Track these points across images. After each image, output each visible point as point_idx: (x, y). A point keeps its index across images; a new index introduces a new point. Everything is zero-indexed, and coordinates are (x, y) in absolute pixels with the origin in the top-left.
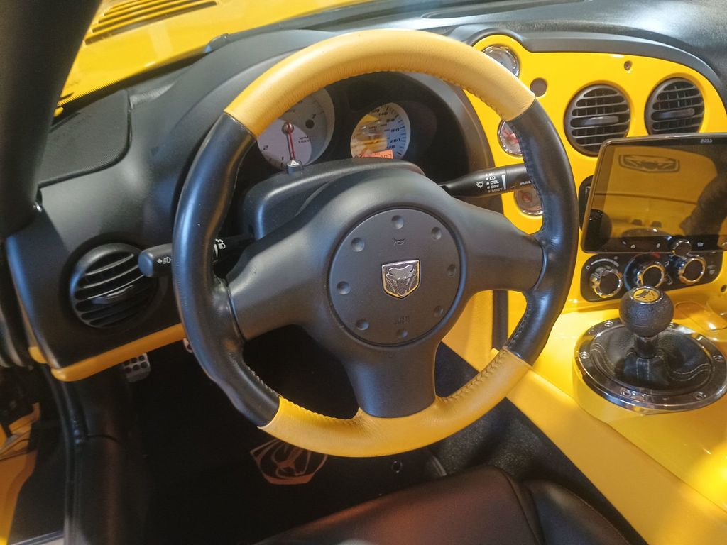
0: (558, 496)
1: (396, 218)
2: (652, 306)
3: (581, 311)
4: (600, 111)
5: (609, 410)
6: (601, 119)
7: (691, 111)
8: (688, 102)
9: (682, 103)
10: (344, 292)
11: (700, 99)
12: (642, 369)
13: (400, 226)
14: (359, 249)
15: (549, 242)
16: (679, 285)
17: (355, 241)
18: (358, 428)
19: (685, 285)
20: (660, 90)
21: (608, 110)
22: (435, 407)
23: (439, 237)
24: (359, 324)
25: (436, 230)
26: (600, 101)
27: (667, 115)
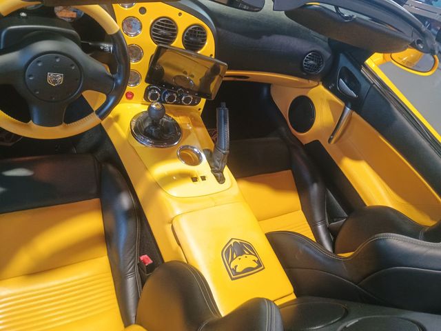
0: (111, 168)
1: (57, 58)
2: (157, 110)
3: (142, 104)
4: (166, 29)
5: (137, 144)
6: (164, 32)
7: (199, 40)
8: (201, 36)
9: (198, 36)
10: (31, 78)
11: (206, 37)
12: (152, 131)
13: (58, 60)
14: (40, 65)
15: (117, 80)
16: (181, 104)
17: (38, 62)
18: (29, 127)
19: (183, 105)
20: (191, 28)
21: (169, 30)
22: (61, 126)
23: (73, 68)
24: (36, 91)
25: (72, 65)
26: (166, 25)
27: (191, 39)
